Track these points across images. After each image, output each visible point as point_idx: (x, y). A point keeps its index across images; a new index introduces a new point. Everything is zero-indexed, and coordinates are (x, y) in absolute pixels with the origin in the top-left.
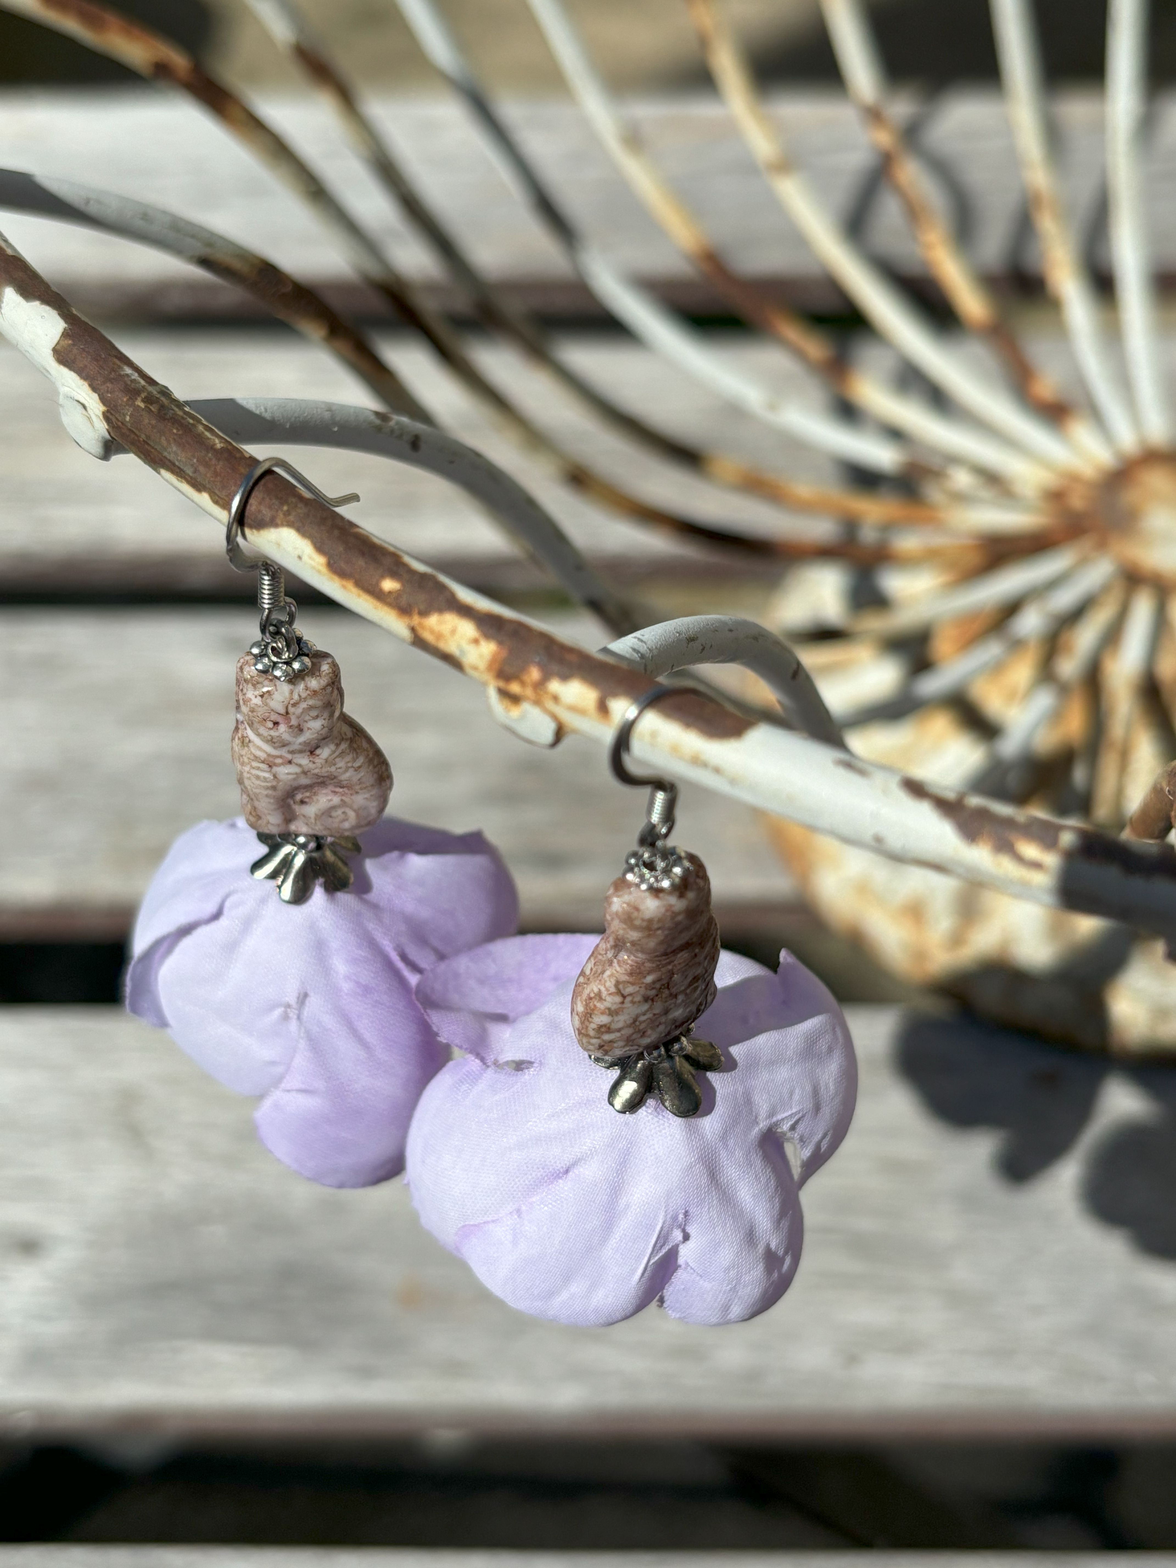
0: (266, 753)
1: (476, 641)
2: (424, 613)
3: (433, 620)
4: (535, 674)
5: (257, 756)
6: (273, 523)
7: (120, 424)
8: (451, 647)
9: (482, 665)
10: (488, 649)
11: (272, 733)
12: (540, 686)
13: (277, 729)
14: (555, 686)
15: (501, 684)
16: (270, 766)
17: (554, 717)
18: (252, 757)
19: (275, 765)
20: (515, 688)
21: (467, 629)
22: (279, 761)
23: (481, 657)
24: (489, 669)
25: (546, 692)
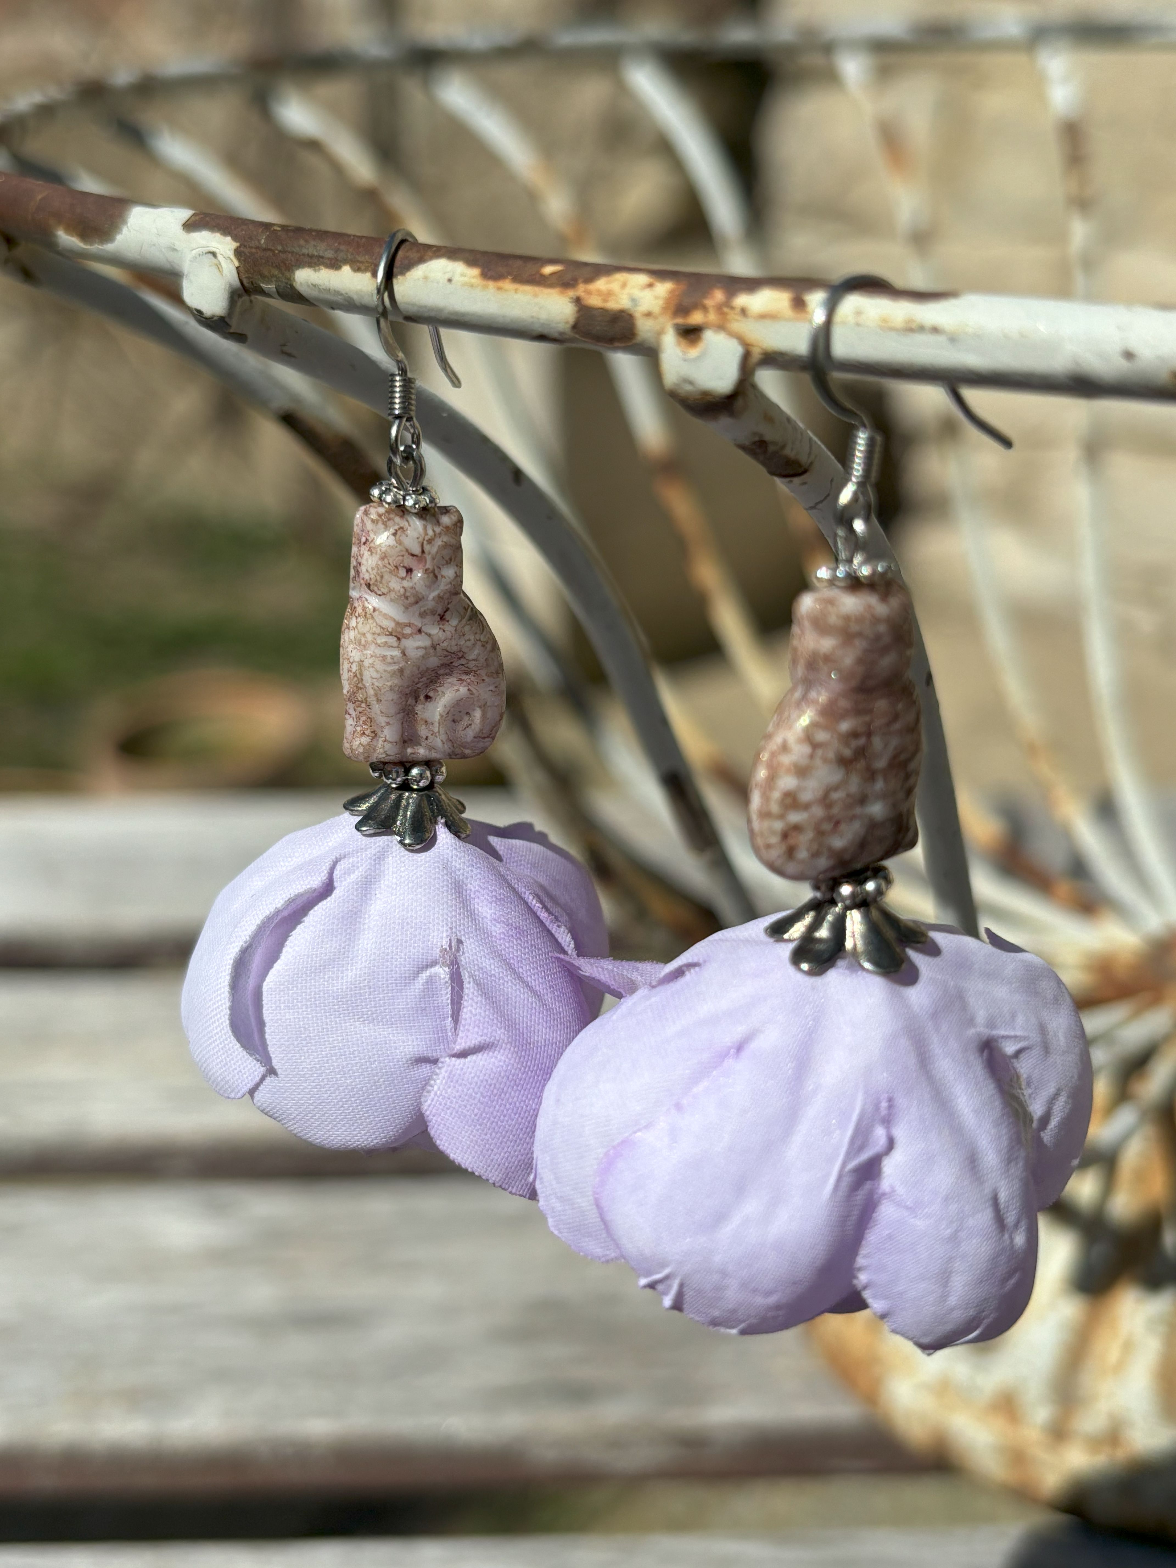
0: (394, 620)
1: (650, 285)
2: (589, 282)
3: (601, 285)
4: (719, 295)
5: (384, 627)
7: (253, 250)
8: (621, 304)
9: (657, 308)
10: (662, 290)
11: (406, 584)
12: (725, 308)
13: (411, 578)
14: (742, 300)
15: (680, 321)
16: (399, 639)
17: (741, 339)
18: (378, 630)
19: (406, 637)
21: (637, 281)
22: (408, 631)
23: (656, 298)
24: (665, 309)
25: (732, 308)
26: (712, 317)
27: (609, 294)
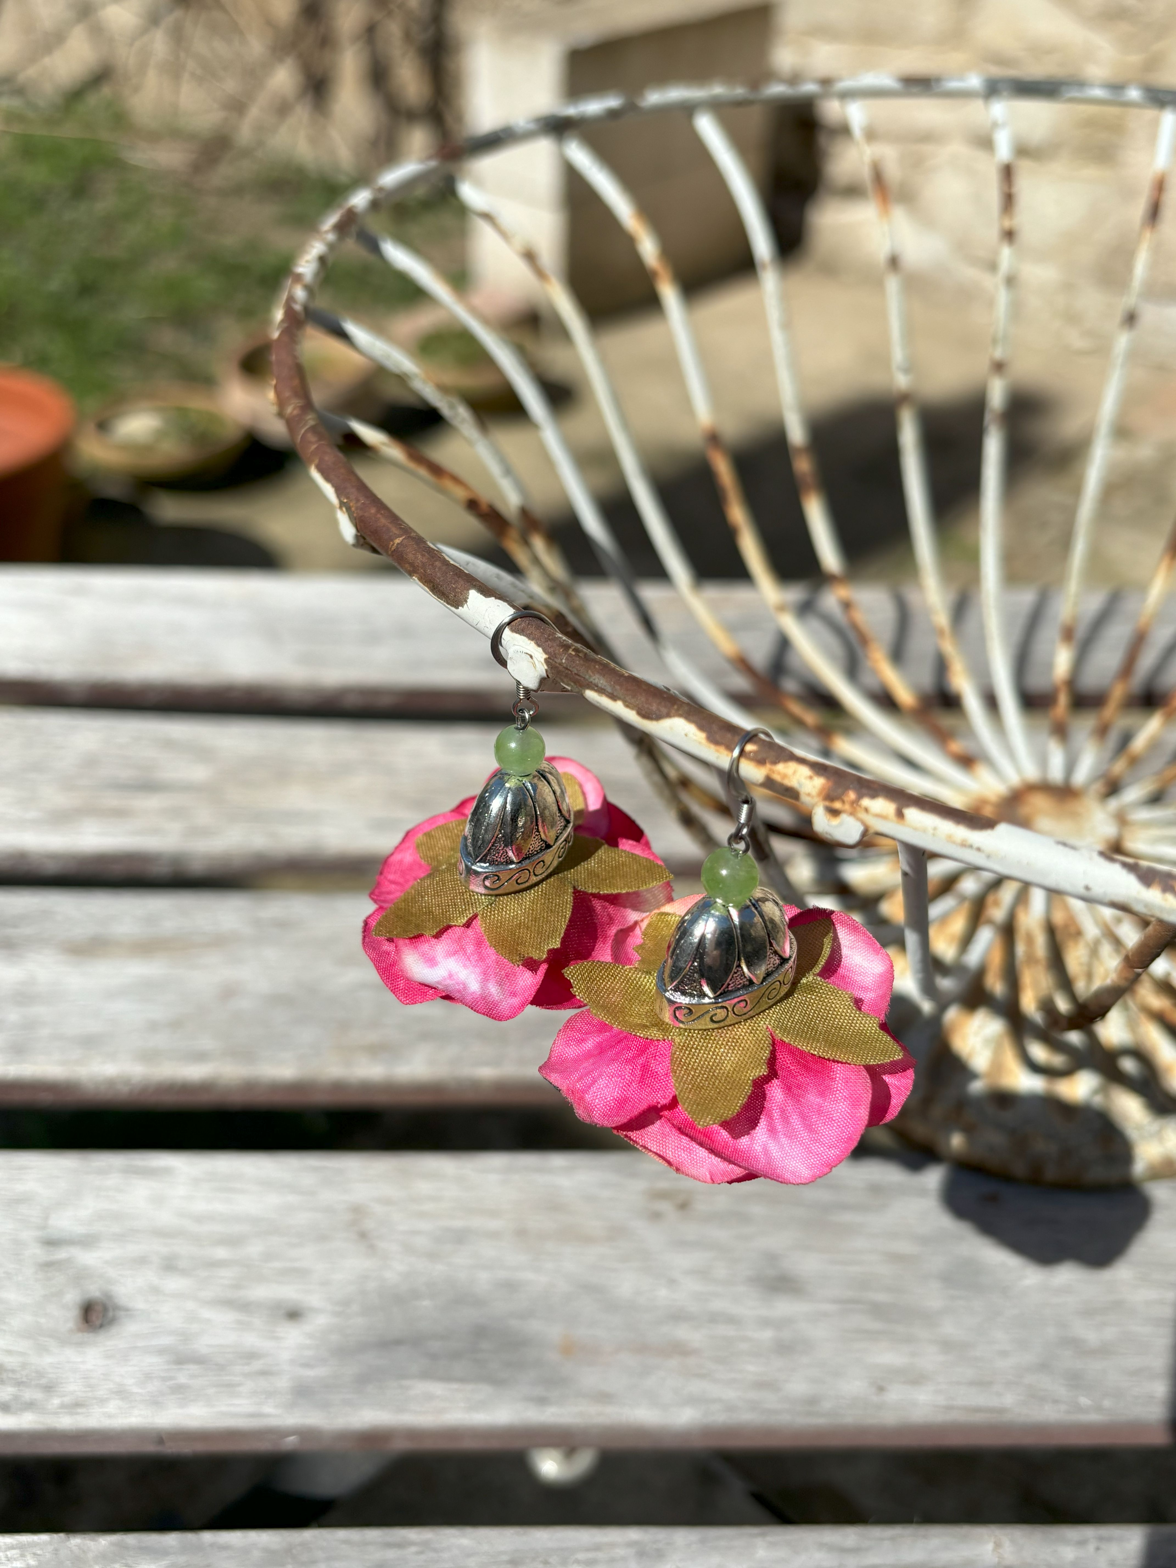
1: (811, 778)
2: (775, 763)
3: (781, 767)
4: (852, 795)
6: (668, 715)
7: (557, 665)
8: (793, 782)
9: (814, 792)
10: (819, 782)
12: (855, 803)
14: (866, 802)
15: (827, 803)
17: (863, 823)
20: (837, 805)
21: (805, 771)
23: (814, 787)
24: (819, 794)
25: (860, 806)
26: (847, 807)
27: (785, 776)
